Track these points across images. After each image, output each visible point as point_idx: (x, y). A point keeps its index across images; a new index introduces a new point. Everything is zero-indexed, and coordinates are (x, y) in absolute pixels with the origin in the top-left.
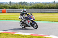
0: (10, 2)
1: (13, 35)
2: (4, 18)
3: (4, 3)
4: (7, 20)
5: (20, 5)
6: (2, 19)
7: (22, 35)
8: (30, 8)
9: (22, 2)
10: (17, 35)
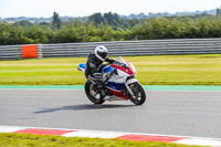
0: (56, 16)
1: (53, 140)
2: (29, 79)
3: (32, 19)
4: (37, 83)
5: (90, 25)
6: (22, 83)
7: (87, 139)
8: (127, 38)
9: (99, 14)
10: (68, 139)
